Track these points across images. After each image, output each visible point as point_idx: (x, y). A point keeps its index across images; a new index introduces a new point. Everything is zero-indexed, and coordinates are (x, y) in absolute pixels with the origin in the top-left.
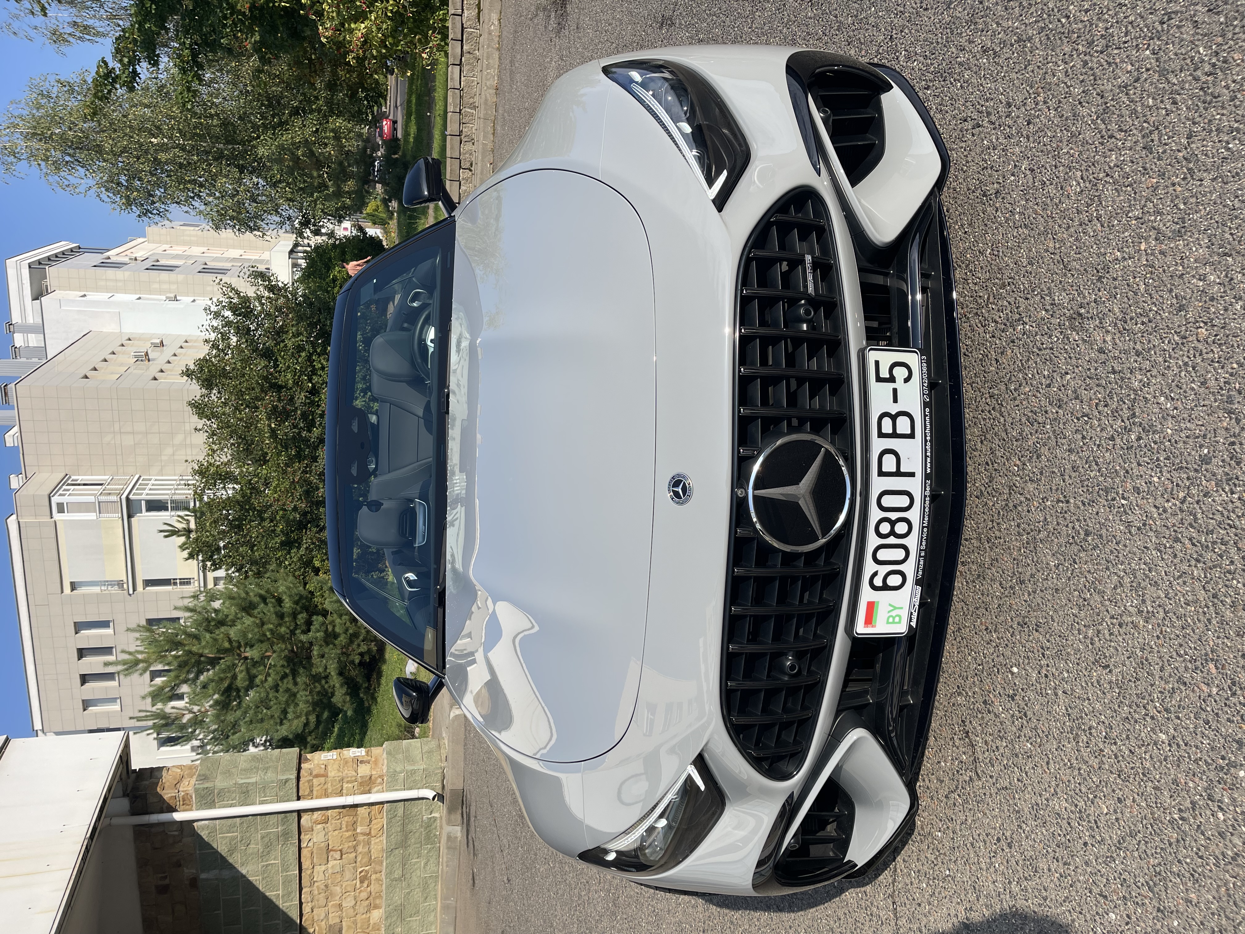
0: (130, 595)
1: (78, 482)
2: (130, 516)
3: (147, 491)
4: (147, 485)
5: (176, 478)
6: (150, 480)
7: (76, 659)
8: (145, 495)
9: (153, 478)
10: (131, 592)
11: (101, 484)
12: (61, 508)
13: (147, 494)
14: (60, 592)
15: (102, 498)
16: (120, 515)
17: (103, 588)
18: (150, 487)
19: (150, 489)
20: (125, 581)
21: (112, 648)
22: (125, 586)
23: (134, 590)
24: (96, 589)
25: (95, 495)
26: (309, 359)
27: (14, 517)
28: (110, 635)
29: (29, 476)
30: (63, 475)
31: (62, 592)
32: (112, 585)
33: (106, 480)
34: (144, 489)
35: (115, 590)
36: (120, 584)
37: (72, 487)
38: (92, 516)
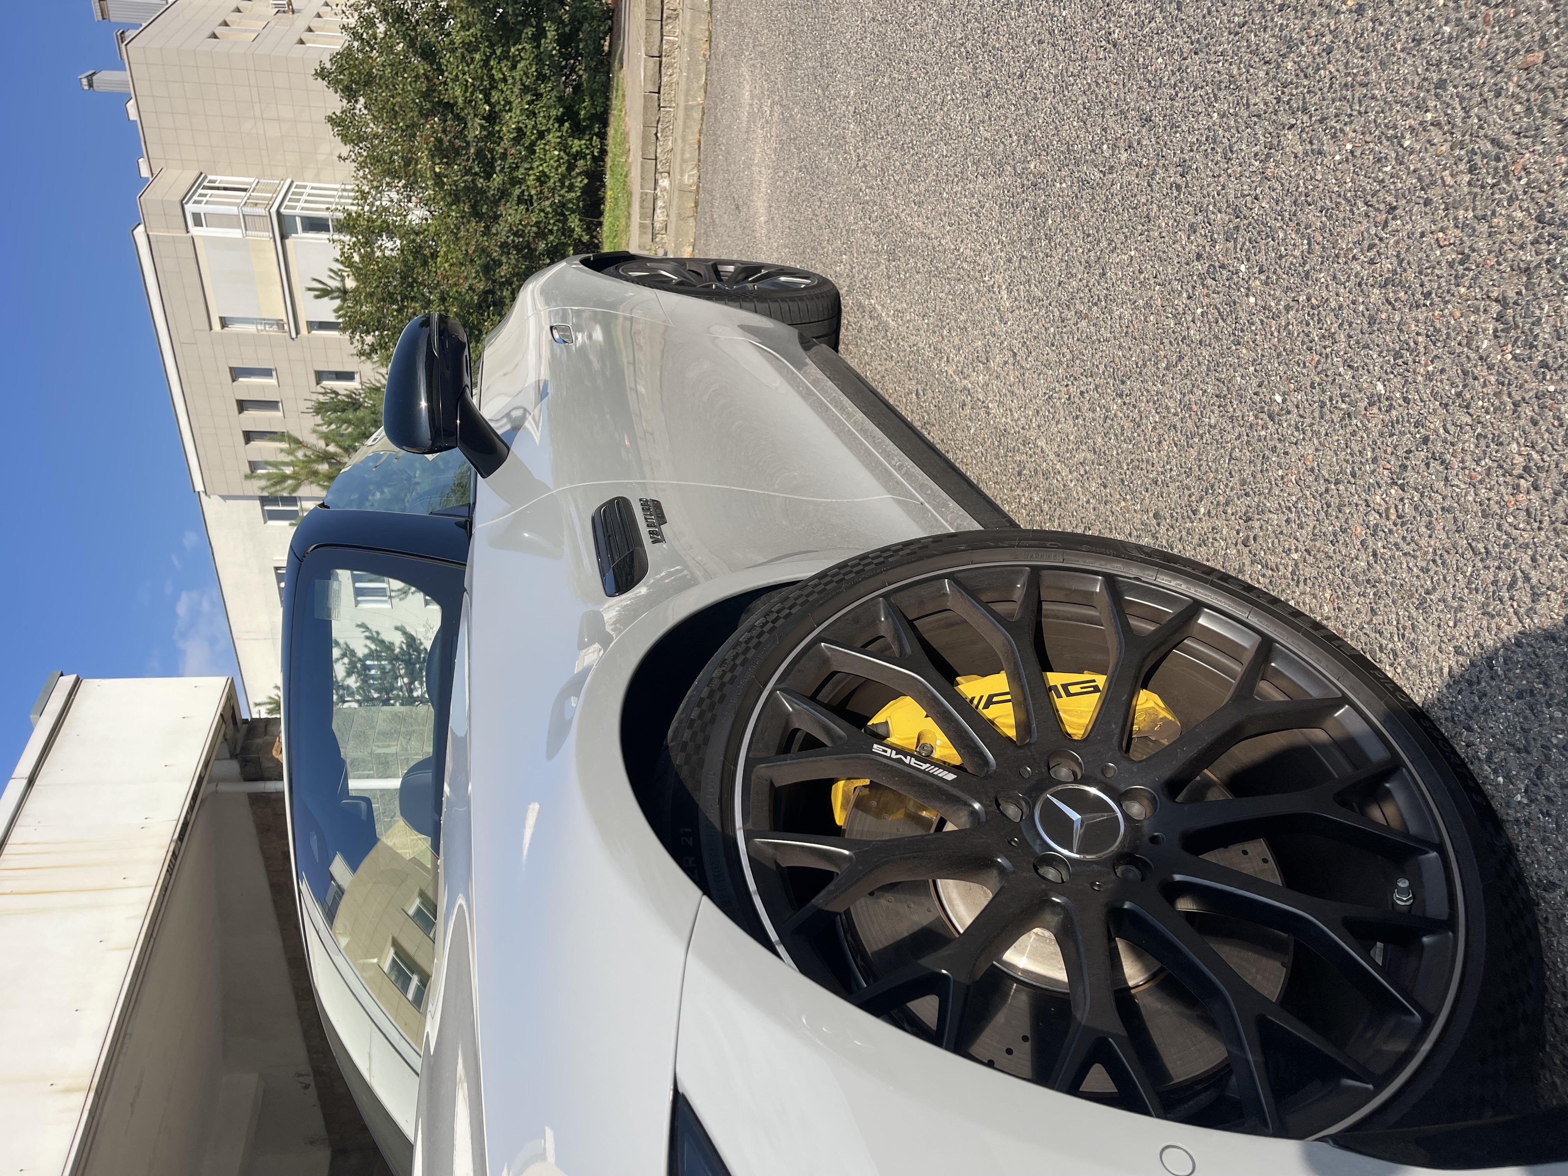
0: (293, 339)
1: (216, 185)
2: (283, 237)
3: (301, 204)
4: (301, 194)
5: (337, 186)
6: (305, 187)
7: (237, 412)
8: (298, 209)
9: (310, 184)
10: (294, 335)
11: (245, 190)
12: (198, 222)
13: (303, 209)
14: (208, 328)
15: (248, 210)
16: (271, 235)
17: (259, 327)
18: (304, 197)
19: (306, 201)
20: (285, 320)
21: (277, 402)
22: (286, 327)
23: (297, 333)
24: (251, 329)
25: (238, 205)
26: (486, 62)
27: (141, 228)
28: (272, 386)
29: (156, 172)
30: (196, 174)
31: (211, 329)
32: (271, 325)
33: (251, 184)
34: (298, 201)
35: (273, 331)
36: (280, 324)
37: (210, 192)
38: (236, 233)
